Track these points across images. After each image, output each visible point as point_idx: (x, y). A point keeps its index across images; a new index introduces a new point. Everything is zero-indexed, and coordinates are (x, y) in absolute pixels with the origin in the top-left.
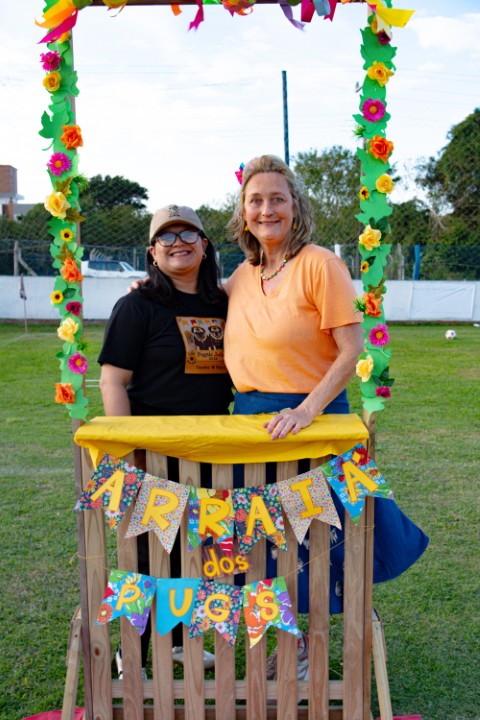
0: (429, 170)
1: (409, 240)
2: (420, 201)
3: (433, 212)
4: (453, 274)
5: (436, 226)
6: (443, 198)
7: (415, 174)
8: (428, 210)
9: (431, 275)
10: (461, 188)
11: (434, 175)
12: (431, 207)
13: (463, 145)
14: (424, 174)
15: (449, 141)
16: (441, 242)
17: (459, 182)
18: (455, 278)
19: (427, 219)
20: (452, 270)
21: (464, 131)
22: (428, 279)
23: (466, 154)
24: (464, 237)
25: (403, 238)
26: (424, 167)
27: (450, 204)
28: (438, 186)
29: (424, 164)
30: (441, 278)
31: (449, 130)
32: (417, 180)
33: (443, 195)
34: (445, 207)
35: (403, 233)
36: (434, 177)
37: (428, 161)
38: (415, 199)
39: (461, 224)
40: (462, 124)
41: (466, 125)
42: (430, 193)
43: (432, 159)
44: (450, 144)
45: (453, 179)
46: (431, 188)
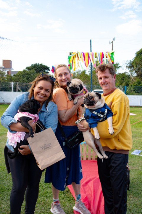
0: (130, 64)
1: (124, 84)
2: (127, 73)
3: (131, 76)
4: (136, 93)
5: (132, 80)
6: (134, 72)
7: (126, 65)
8: (130, 75)
9: (130, 94)
10: (139, 69)
11: (131, 65)
12: (130, 74)
13: (140, 57)
14: (128, 65)
15: (136, 56)
16: (133, 84)
17: (138, 67)
18: (137, 95)
19: (129, 78)
20: (136, 92)
21: (140, 53)
22: (129, 95)
23: (140, 60)
24: (139, 83)
25: (122, 83)
26: (128, 63)
27: (136, 74)
28: (132, 68)
29: (128, 62)
30: (133, 94)
31: (136, 53)
32: (127, 67)
33: (134, 71)
34: (134, 74)
35: (122, 82)
36: (131, 66)
37: (129, 62)
38: (126, 72)
39: (139, 79)
40: (139, 51)
41: (140, 52)
42: (130, 70)
43: (131, 61)
44: (136, 57)
45: (136, 67)
46: (130, 69)
